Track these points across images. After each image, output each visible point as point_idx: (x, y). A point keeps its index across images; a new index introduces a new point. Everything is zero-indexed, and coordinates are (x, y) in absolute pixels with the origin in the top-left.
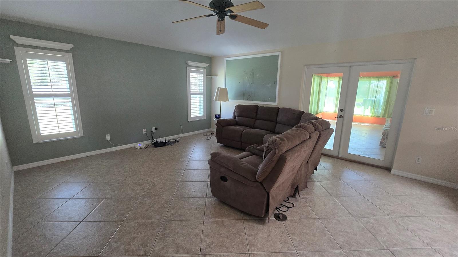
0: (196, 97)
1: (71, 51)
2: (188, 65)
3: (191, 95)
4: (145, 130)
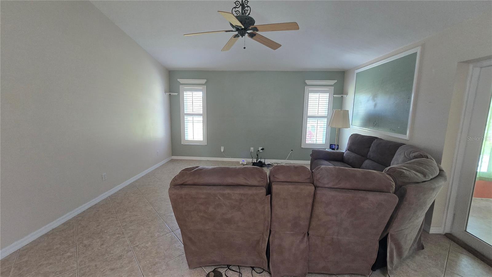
0: (315, 121)
1: (206, 84)
2: (307, 84)
3: (308, 119)
4: (252, 149)
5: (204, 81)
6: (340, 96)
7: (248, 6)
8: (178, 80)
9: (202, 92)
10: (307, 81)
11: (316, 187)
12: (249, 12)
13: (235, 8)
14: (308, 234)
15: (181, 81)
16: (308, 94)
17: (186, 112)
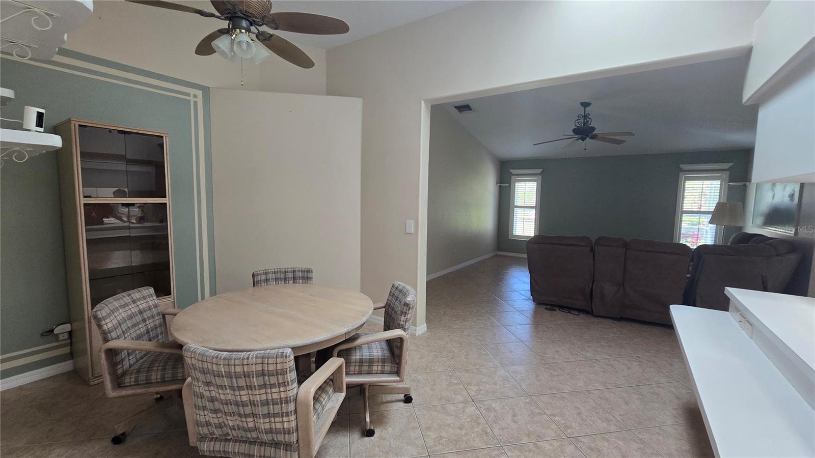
5: (539, 171)
6: (742, 183)
7: (589, 118)
8: (511, 170)
9: (536, 183)
10: (681, 166)
11: (626, 249)
12: (590, 122)
13: (577, 120)
14: (623, 285)
15: (514, 171)
16: (684, 183)
17: (516, 204)
